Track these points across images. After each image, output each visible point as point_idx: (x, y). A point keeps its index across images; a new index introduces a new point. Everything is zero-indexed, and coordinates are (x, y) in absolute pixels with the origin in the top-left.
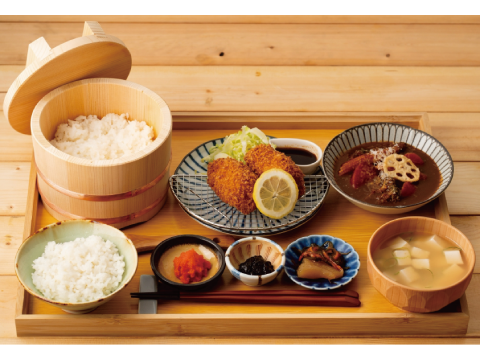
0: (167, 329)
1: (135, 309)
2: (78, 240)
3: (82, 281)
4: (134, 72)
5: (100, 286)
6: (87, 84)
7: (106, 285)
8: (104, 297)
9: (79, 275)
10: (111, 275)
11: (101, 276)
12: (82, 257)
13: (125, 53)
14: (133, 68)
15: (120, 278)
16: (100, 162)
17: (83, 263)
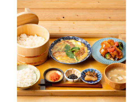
0: (48, 94)
1: (39, 88)
2: (23, 69)
3: (25, 81)
5: (30, 82)
7: (31, 82)
8: (31, 85)
9: (24, 79)
10: (33, 79)
11: (30, 79)
12: (25, 74)
15: (35, 80)
17: (25, 76)
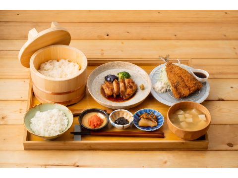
0: (86, 147)
1: (72, 139)
2: (49, 110)
3: (51, 127)
4: (72, 42)
5: (58, 129)
6: (53, 47)
7: (60, 129)
8: (60, 134)
9: (49, 125)
10: (63, 125)
11: (59, 125)
12: (51, 117)
13: (68, 34)
14: (71, 41)
15: (66, 126)
16: (58, 79)
17: (51, 120)
